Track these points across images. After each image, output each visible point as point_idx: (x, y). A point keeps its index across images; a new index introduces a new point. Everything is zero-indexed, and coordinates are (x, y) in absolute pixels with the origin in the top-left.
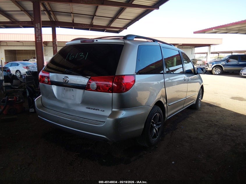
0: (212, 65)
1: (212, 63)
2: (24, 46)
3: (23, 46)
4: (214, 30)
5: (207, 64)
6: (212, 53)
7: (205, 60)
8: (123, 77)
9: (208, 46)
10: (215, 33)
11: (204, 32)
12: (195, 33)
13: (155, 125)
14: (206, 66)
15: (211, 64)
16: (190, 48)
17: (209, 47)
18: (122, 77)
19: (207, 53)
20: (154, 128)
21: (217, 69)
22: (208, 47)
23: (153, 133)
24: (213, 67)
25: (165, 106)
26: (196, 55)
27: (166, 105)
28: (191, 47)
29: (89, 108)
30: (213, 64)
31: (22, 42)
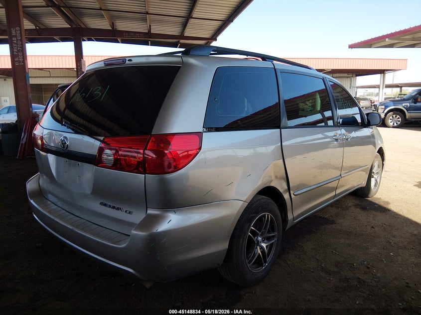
0: (385, 109)
1: (384, 104)
2: (52, 77)
3: (50, 77)
4: (387, 39)
5: (374, 105)
6: (388, 86)
7: (375, 99)
8: (168, 138)
9: (381, 73)
10: (391, 46)
11: (368, 44)
12: (351, 47)
13: (260, 239)
14: (374, 111)
15: (383, 107)
16: (347, 77)
17: (382, 75)
18: (166, 139)
19: (378, 87)
20: (258, 244)
21: (394, 116)
22: (380, 75)
23: (254, 254)
24: (386, 112)
25: (286, 196)
26: (359, 90)
27: (288, 193)
28: (349, 76)
29: (105, 205)
30: (386, 107)
31: (48, 70)
